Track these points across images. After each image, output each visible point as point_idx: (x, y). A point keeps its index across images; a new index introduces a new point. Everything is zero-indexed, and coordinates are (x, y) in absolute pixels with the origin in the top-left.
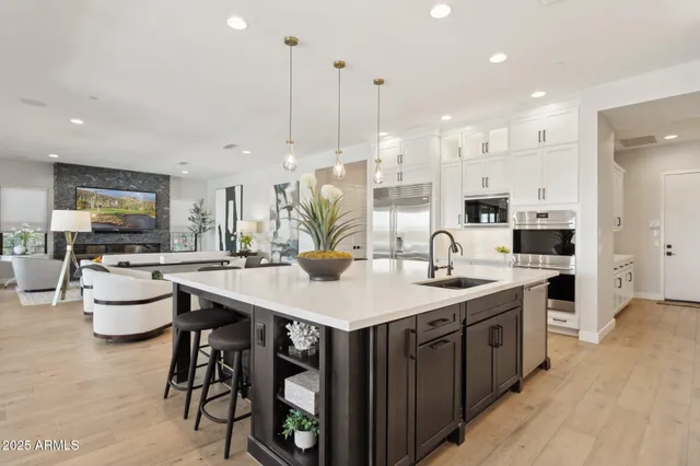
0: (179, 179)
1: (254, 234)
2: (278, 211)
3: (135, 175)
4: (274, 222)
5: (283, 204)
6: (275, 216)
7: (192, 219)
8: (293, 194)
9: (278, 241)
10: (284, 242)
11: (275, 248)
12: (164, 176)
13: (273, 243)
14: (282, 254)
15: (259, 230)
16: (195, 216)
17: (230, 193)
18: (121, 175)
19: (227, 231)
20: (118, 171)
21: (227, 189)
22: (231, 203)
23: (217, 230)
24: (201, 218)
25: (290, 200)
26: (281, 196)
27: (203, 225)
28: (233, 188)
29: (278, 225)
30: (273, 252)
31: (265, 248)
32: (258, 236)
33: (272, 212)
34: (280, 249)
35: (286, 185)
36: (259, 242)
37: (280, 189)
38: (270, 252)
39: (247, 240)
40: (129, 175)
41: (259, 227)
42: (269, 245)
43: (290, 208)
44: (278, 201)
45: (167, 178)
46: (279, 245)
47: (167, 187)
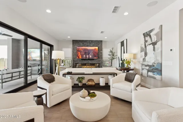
0: (106, 42)
1: (132, 60)
2: (145, 47)
3: (92, 41)
4: (143, 53)
5: (149, 42)
6: (144, 50)
7: (110, 55)
8: (156, 35)
9: (146, 63)
10: (150, 64)
11: (144, 67)
12: (100, 41)
13: (143, 65)
14: (148, 71)
15: (135, 58)
16: (110, 54)
17: (122, 44)
18: (88, 42)
19: (121, 59)
20: (87, 41)
21: (121, 42)
22: (123, 47)
23: (118, 58)
24: (113, 54)
25: (154, 39)
26: (148, 38)
27: (113, 57)
28: (123, 41)
29: (146, 54)
30: (143, 69)
31: (138, 67)
32: (134, 60)
33: (142, 48)
34: (148, 68)
35: (151, 31)
36: (135, 63)
37: (147, 35)
38: (140, 68)
39: (129, 63)
40: (90, 42)
41: (135, 56)
42: (140, 65)
43: (154, 44)
44: (146, 41)
45: (101, 41)
46: (146, 66)
47: (102, 44)
